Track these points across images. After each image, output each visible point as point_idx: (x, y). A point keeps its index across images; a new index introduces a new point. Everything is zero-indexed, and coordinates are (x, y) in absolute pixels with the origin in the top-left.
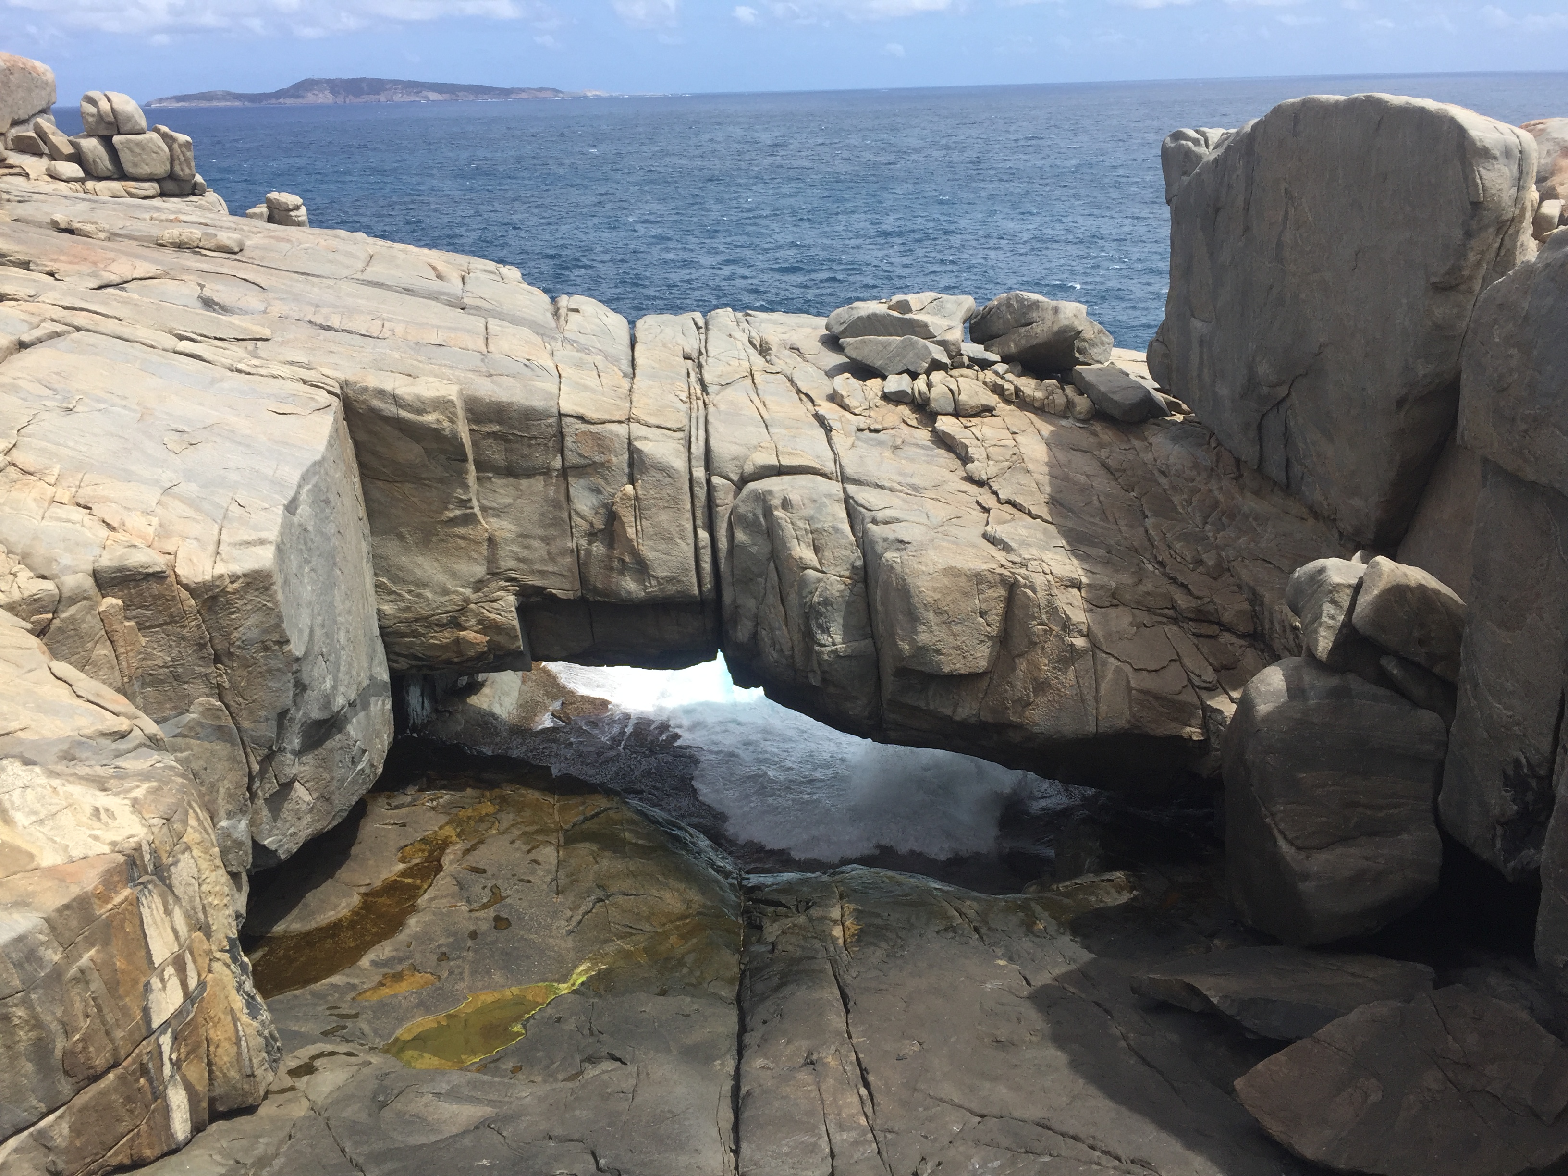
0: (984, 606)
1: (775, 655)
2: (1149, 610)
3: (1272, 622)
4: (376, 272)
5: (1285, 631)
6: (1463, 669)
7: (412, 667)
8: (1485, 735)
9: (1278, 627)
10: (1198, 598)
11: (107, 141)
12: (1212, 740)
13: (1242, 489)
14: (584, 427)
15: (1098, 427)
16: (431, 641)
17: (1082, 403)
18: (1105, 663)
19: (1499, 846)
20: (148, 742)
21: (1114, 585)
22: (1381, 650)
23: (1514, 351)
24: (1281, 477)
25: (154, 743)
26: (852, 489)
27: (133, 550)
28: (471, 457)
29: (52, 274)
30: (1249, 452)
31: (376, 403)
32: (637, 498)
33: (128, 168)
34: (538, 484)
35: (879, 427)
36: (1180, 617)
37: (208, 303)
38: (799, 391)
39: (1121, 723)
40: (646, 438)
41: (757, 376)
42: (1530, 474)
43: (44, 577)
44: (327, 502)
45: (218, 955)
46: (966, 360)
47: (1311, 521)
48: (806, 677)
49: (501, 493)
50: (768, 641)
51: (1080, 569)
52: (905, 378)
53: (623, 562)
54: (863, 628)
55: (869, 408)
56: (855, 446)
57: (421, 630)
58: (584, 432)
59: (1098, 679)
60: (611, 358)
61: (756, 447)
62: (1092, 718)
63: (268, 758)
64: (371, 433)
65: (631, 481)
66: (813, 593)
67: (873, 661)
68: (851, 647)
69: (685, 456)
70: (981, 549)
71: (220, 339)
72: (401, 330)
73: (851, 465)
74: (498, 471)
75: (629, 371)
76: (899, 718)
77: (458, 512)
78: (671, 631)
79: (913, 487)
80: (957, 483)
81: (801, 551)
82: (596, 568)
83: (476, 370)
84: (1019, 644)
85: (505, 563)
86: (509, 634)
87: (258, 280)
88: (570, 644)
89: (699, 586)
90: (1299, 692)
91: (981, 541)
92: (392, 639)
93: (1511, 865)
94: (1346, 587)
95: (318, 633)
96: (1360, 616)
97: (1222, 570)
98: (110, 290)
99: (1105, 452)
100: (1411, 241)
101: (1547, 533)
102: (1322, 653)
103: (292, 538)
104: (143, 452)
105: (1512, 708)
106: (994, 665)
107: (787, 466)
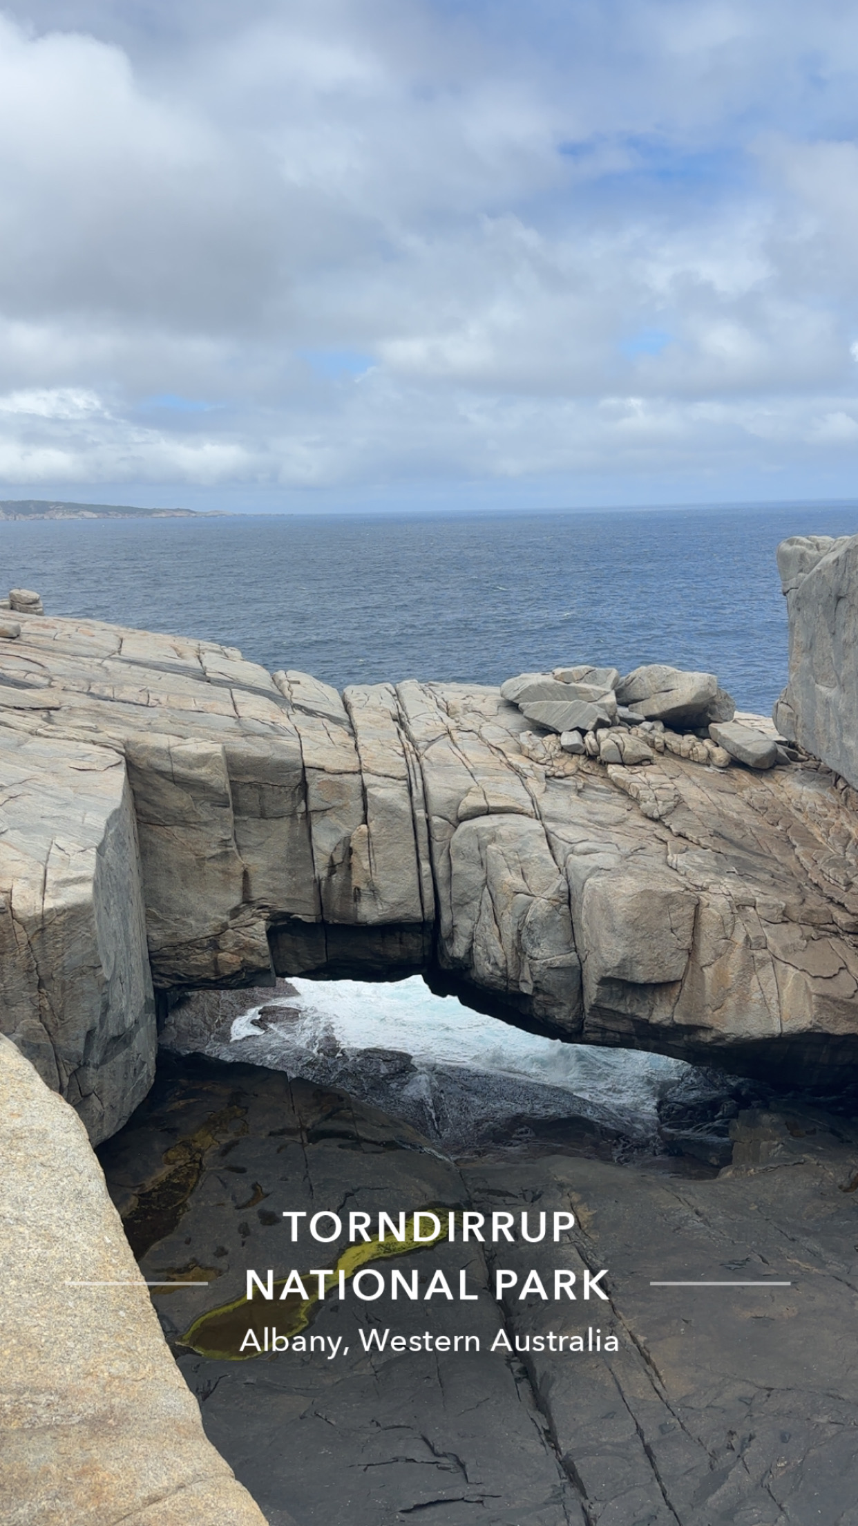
0: (675, 923)
1: (490, 968)
2: (813, 925)
4: (129, 650)
10: (852, 915)
14: (325, 777)
15: (735, 772)
16: (192, 962)
17: (720, 754)
18: (785, 972)
21: (784, 905)
26: (550, 825)
28: (229, 803)
31: (156, 761)
32: (369, 835)
34: (284, 825)
35: (562, 774)
36: (841, 931)
37: (2, 679)
38: (490, 746)
39: (803, 1023)
40: (376, 785)
41: (454, 733)
44: (123, 844)
46: (618, 721)
48: (518, 986)
49: (254, 832)
50: (483, 956)
51: (753, 891)
52: (576, 734)
53: (359, 889)
54: (568, 943)
55: (551, 759)
56: (546, 790)
57: (184, 953)
58: (325, 782)
59: (779, 985)
60: (335, 720)
61: (467, 792)
62: (776, 1021)
63: (75, 1072)
64: (148, 784)
65: (365, 822)
66: (525, 913)
67: (577, 972)
68: (559, 959)
69: (408, 800)
70: (667, 875)
71: (19, 709)
72: (163, 699)
73: (546, 805)
74: (251, 813)
75: (350, 730)
76: (599, 1021)
77: (219, 851)
78: (394, 951)
79: (600, 823)
80: (636, 820)
81: (511, 879)
82: (336, 895)
83: (232, 731)
84: (705, 955)
85: (256, 894)
86: (259, 954)
87: (39, 660)
88: (308, 962)
89: (423, 909)
91: (665, 869)
92: (156, 962)
95: (119, 959)
99: (746, 793)
103: (102, 876)
106: (685, 973)
107: (495, 807)
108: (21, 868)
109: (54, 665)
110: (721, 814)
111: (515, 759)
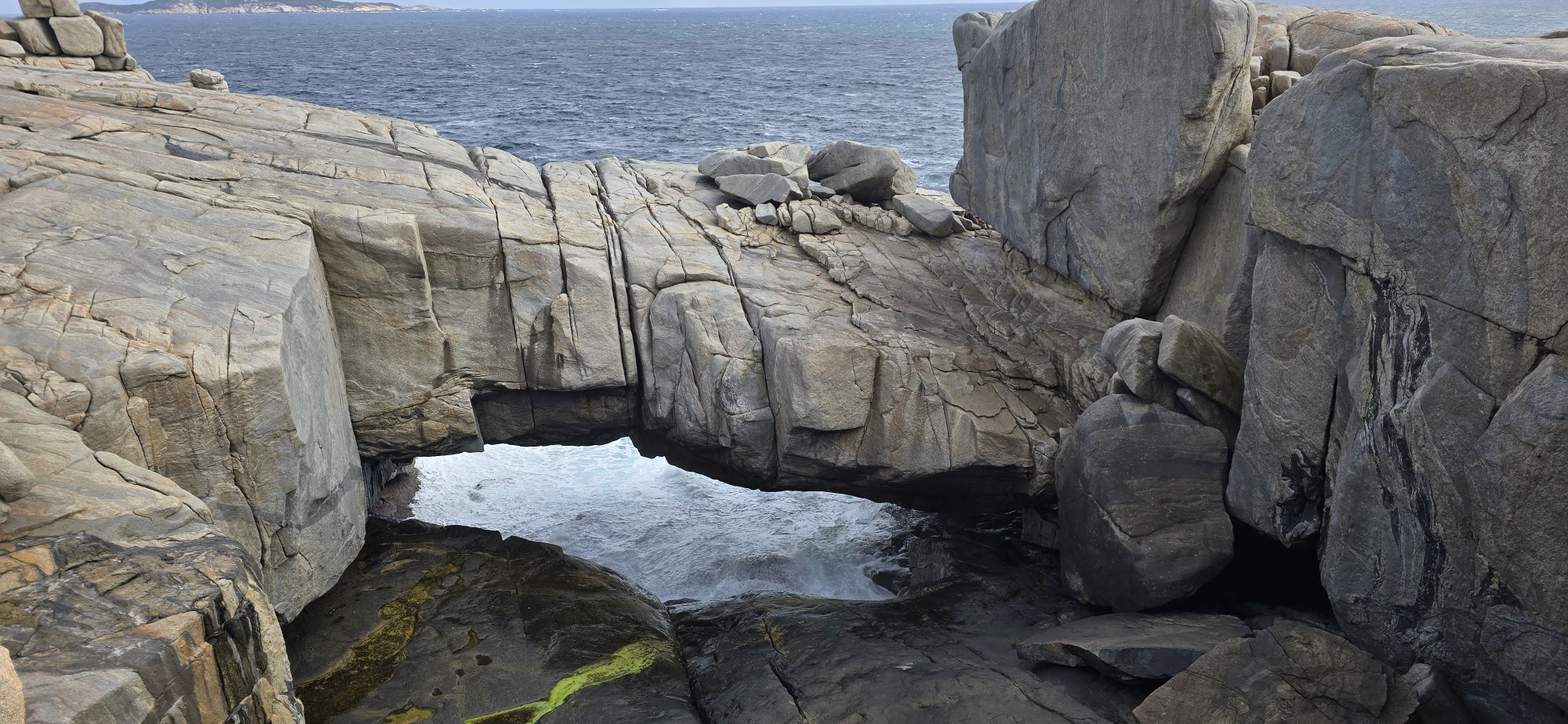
0: (858, 375)
1: (691, 425)
2: (980, 372)
3: (1070, 375)
4: (316, 126)
5: (1082, 381)
6: (1246, 392)
7: (381, 453)
8: (1267, 440)
9: (1076, 379)
10: (1014, 361)
11: (44, 22)
12: (1038, 466)
13: (1032, 280)
14: (522, 248)
15: (916, 240)
16: (398, 431)
17: (903, 223)
18: (954, 413)
19: (1278, 522)
20: (197, 517)
21: (953, 354)
22: (1179, 384)
23: (1292, 148)
24: (1064, 269)
25: (202, 517)
26: (745, 291)
27: (155, 355)
28: (426, 274)
29: (27, 128)
30: (1037, 252)
31: (343, 231)
32: (570, 304)
33: (65, 46)
34: (483, 296)
35: (757, 244)
36: (1003, 377)
37: (175, 151)
38: (688, 218)
39: (969, 458)
40: (575, 255)
41: (653, 206)
42: (1308, 239)
43: (74, 381)
44: (314, 312)
45: (279, 697)
46: (810, 194)
47: (1086, 302)
48: (717, 441)
49: (452, 302)
50: (685, 414)
51: (928, 344)
52: (771, 206)
53: (562, 356)
54: (762, 399)
55: (746, 230)
56: (741, 259)
57: (389, 422)
58: (523, 252)
59: (949, 426)
60: (533, 194)
61: (665, 261)
62: (946, 457)
63: (278, 533)
64: (338, 256)
65: (565, 290)
66: (722, 373)
67: (771, 424)
68: (753, 414)
69: (607, 270)
70: (851, 332)
71: (196, 179)
72: (351, 171)
73: (741, 273)
74: (449, 285)
75: (549, 204)
76: (792, 467)
77: (417, 322)
78: (600, 412)
79: (792, 288)
80: (824, 284)
81: (709, 341)
82: (539, 363)
83: (425, 202)
84: (886, 403)
85: (460, 362)
86: (465, 421)
87: (217, 132)
88: (515, 428)
89: (626, 374)
90: (1121, 420)
91: (849, 327)
92: (361, 431)
93: (1289, 535)
94: (1150, 338)
95: (315, 424)
96: (1164, 359)
97: (1030, 340)
98: (83, 140)
99: (925, 259)
100: (1168, 85)
101: (1316, 284)
102: (1137, 388)
103: (293, 343)
104: (146, 273)
105: (1291, 417)
106: (867, 421)
107: (691, 275)
108: (205, 335)
109: (234, 137)
110: (902, 278)
111: (712, 230)
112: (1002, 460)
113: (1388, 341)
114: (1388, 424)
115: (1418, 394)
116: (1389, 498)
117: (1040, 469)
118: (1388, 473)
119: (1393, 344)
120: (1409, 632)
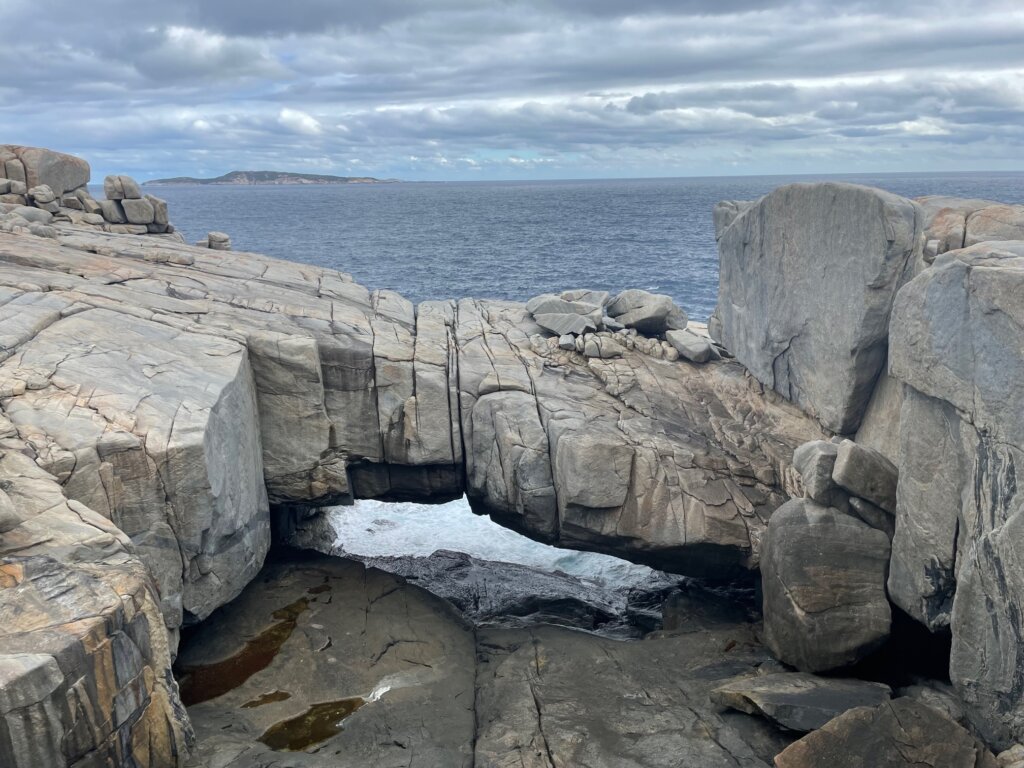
0: (618, 467)
1: (497, 495)
2: (714, 470)
3: (785, 478)
4: (270, 274)
5: (792, 483)
6: (898, 505)
7: (283, 503)
8: (913, 545)
9: (788, 480)
10: (741, 463)
11: (118, 202)
12: (753, 546)
13: (764, 400)
14: (388, 363)
15: (681, 365)
16: (295, 487)
17: (671, 352)
18: (689, 501)
19: (924, 611)
20: (124, 549)
21: (693, 455)
22: (850, 494)
23: (918, 323)
24: (787, 394)
25: (127, 549)
26: (540, 399)
27: (120, 434)
28: (321, 380)
29: (82, 276)
30: (768, 381)
31: (267, 349)
32: (417, 404)
33: (130, 217)
34: (360, 396)
35: (556, 364)
36: (731, 475)
37: (172, 293)
38: (510, 344)
39: (700, 536)
40: (422, 370)
41: (487, 335)
42: (932, 392)
43: (67, 450)
44: (237, 406)
46: (605, 327)
47: (805, 419)
48: (515, 508)
49: (339, 401)
50: (493, 487)
51: (674, 446)
52: (571, 337)
53: (409, 441)
54: (548, 480)
55: (550, 354)
56: (542, 375)
57: (290, 481)
58: (387, 367)
59: (685, 511)
60: (404, 325)
61: (486, 375)
62: (682, 534)
63: (195, 558)
64: (263, 366)
65: (414, 394)
66: (519, 458)
67: (554, 499)
68: (541, 490)
69: (445, 380)
70: (616, 434)
71: (178, 312)
72: (282, 308)
73: (540, 385)
74: (337, 388)
75: (413, 331)
76: (570, 533)
77: (313, 412)
78: (437, 482)
79: (576, 398)
80: (602, 397)
81: (512, 435)
82: (392, 445)
83: (325, 332)
84: (639, 489)
85: (341, 441)
86: (341, 483)
87: (201, 280)
88: (378, 489)
89: (454, 455)
90: (803, 519)
91: (615, 430)
92: (271, 486)
93: (933, 622)
94: (828, 457)
95: (228, 483)
96: (838, 472)
97: (755, 447)
98: (116, 285)
99: (684, 380)
100: (855, 262)
101: (943, 426)
102: (815, 495)
103: (215, 427)
104: (130, 377)
105: (928, 528)
106: (625, 502)
107: (504, 386)
108: (157, 421)
109: (213, 284)
110: (664, 394)
111: (525, 353)
112: (725, 541)
113: (987, 478)
114: (987, 544)
115: (1008, 522)
116: (990, 604)
117: (755, 549)
118: (989, 583)
119: (990, 481)
120: (1007, 714)
